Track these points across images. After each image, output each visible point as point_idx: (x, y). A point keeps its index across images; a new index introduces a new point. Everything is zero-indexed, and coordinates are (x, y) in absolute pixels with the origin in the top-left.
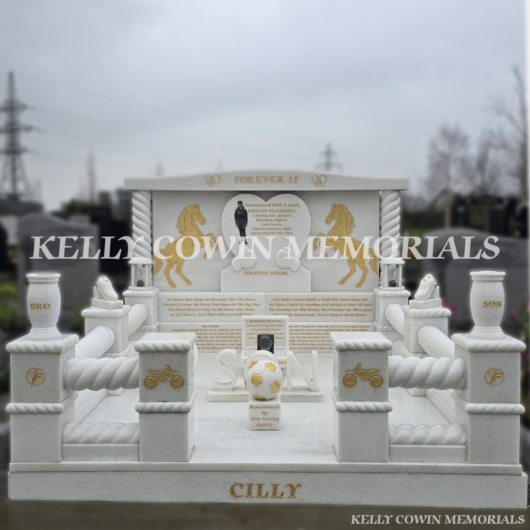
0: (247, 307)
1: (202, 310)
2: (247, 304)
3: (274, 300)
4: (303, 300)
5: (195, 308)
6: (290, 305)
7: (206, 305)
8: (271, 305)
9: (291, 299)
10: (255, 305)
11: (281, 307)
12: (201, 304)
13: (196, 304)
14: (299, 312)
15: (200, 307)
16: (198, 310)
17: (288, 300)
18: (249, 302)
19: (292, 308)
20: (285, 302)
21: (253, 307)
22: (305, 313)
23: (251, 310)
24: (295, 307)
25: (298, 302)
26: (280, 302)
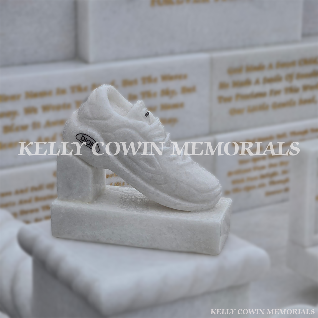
0: (166, 100)
1: (49, 124)
2: (166, 93)
3: (232, 71)
4: (293, 64)
5: (27, 120)
6: (268, 81)
7: (58, 108)
8: (223, 86)
9: (266, 63)
10: (186, 90)
11: (247, 90)
12: (46, 108)
13: (30, 111)
14: (283, 98)
15: (42, 117)
16: (36, 125)
17: (260, 68)
18: (173, 85)
19: (267, 88)
20: (254, 76)
21: (179, 98)
22: (295, 97)
23: (176, 106)
24: (277, 86)
25: (283, 72)
26: (242, 77)
